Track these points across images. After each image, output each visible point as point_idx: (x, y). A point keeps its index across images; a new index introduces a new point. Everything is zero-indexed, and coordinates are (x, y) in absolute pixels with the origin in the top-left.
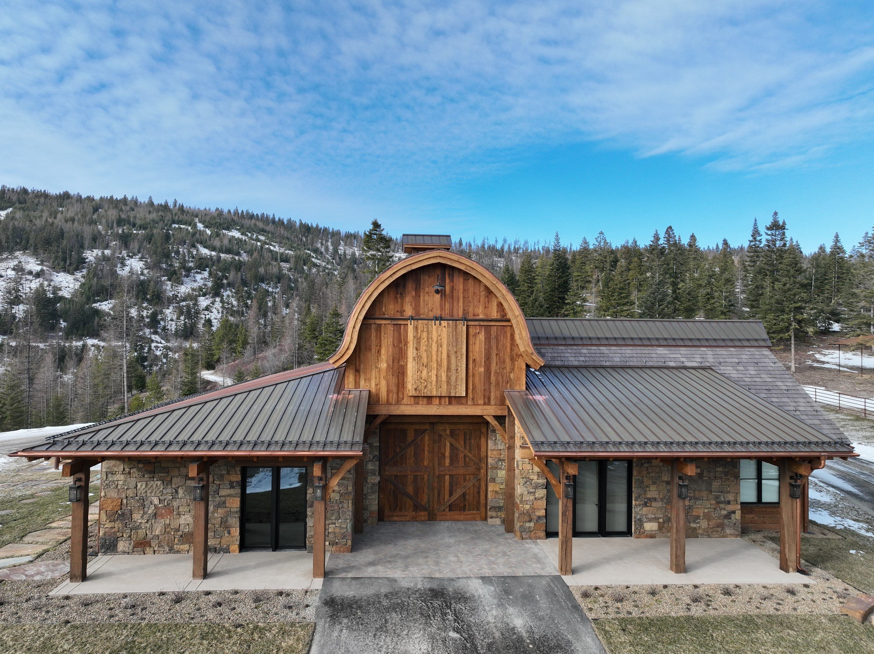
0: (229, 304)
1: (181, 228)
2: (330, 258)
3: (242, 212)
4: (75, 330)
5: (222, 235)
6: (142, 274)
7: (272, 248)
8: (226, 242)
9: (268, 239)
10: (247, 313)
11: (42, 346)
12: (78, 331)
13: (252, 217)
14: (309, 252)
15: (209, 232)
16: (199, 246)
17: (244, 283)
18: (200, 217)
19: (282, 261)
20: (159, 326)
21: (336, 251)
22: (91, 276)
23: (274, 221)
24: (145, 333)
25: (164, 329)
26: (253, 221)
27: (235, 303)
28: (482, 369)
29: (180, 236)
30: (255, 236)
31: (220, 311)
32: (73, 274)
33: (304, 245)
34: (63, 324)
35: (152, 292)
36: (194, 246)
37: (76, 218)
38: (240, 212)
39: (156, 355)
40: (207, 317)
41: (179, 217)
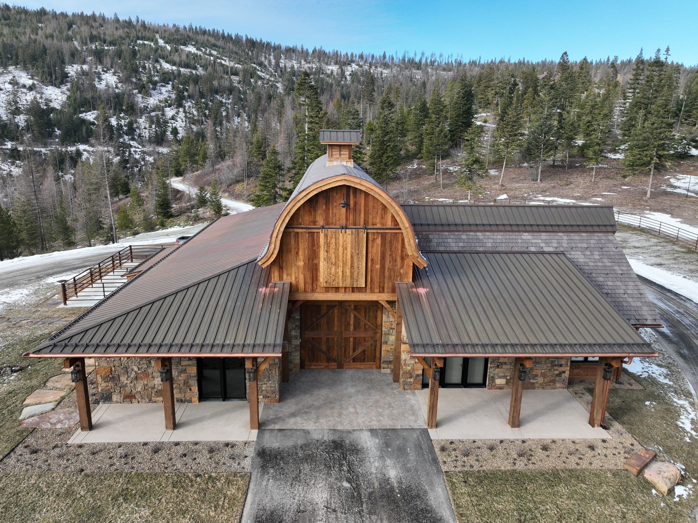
0: (190, 114)
1: (144, 44)
2: (273, 71)
3: (196, 28)
4: (68, 137)
5: (180, 51)
6: (117, 87)
7: (223, 62)
8: (184, 57)
9: (219, 54)
10: (206, 122)
11: (43, 150)
12: (71, 138)
13: (204, 32)
14: (255, 65)
15: (169, 48)
16: (161, 61)
17: (202, 95)
18: (160, 33)
19: (232, 74)
20: (135, 133)
21: (277, 64)
22: (75, 89)
23: (223, 36)
24: (124, 140)
25: (140, 136)
26: (206, 36)
27: (195, 113)
28: (378, 266)
29: (144, 52)
30: (208, 51)
31: (184, 120)
32: (60, 88)
33: (251, 59)
34: (58, 132)
35: (127, 104)
36: (157, 61)
37: (54, 34)
38: (194, 28)
39: (136, 159)
40: (174, 125)
41: (142, 33)
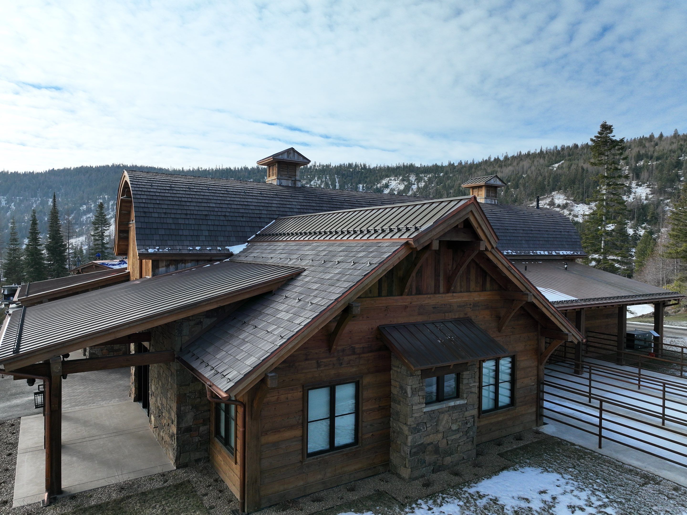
32: (588, 204)
35: (652, 214)
